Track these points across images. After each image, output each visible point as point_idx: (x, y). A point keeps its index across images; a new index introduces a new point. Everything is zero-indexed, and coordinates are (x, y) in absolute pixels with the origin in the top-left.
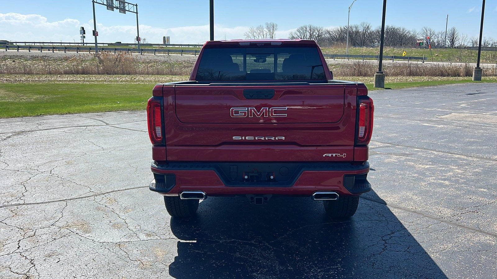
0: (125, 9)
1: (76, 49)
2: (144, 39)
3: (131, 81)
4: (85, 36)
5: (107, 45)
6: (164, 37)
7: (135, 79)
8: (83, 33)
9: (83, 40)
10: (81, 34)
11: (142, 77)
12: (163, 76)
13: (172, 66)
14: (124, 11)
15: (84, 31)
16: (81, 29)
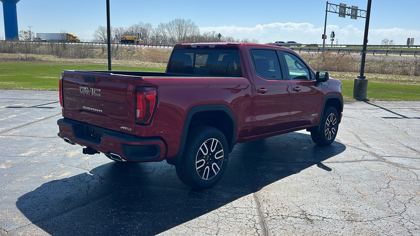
0: (357, 15)
1: (317, 50)
2: (391, 40)
3: (340, 77)
4: (334, 39)
5: (346, 46)
6: (409, 39)
7: (343, 75)
8: (332, 37)
9: (332, 42)
10: (331, 37)
11: (351, 74)
12: (370, 74)
13: (386, 65)
14: (355, 17)
15: (334, 35)
16: (332, 33)
